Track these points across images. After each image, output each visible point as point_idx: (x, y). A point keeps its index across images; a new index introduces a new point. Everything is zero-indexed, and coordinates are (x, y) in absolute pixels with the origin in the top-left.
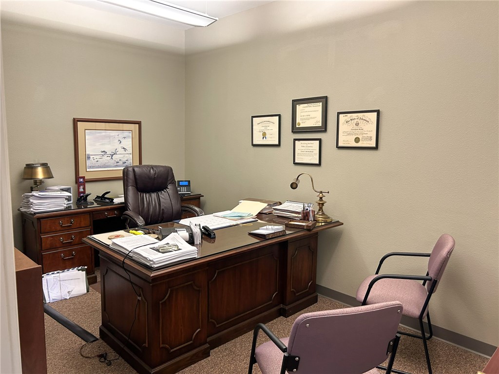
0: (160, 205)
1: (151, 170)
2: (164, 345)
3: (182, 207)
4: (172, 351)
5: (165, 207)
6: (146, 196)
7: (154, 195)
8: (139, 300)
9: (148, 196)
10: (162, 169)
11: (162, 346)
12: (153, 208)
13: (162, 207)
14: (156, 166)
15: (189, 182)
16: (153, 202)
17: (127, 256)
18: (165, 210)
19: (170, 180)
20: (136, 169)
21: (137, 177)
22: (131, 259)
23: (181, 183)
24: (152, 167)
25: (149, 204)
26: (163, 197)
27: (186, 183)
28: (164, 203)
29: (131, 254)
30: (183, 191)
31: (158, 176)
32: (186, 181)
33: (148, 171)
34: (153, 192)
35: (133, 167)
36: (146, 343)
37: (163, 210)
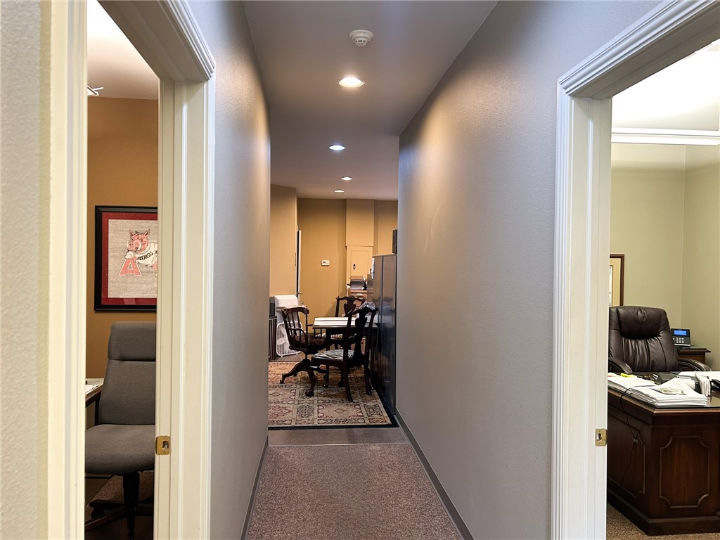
0: (649, 355)
1: (639, 313)
2: (664, 498)
3: (679, 360)
4: (672, 507)
5: (656, 359)
6: (631, 343)
7: (641, 343)
8: (635, 443)
9: (633, 343)
10: (653, 311)
11: (660, 497)
12: (640, 358)
13: (652, 359)
14: (645, 308)
15: (688, 331)
16: (641, 351)
17: (624, 394)
18: (656, 363)
19: (664, 325)
20: (620, 310)
21: (621, 319)
22: (629, 396)
23: (676, 333)
24: (640, 309)
25: (634, 352)
26: (653, 346)
27: (684, 333)
28: (654, 353)
29: (629, 392)
30: (680, 342)
31: (647, 320)
32: (683, 330)
33: (635, 313)
34: (641, 339)
35: (617, 308)
36: (642, 490)
37: (653, 361)
